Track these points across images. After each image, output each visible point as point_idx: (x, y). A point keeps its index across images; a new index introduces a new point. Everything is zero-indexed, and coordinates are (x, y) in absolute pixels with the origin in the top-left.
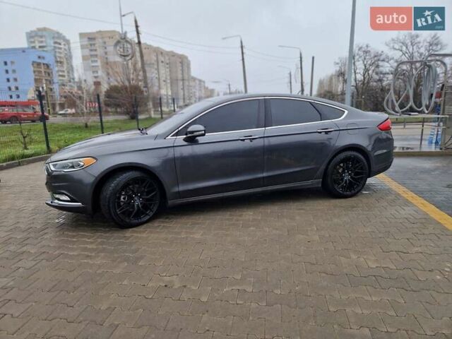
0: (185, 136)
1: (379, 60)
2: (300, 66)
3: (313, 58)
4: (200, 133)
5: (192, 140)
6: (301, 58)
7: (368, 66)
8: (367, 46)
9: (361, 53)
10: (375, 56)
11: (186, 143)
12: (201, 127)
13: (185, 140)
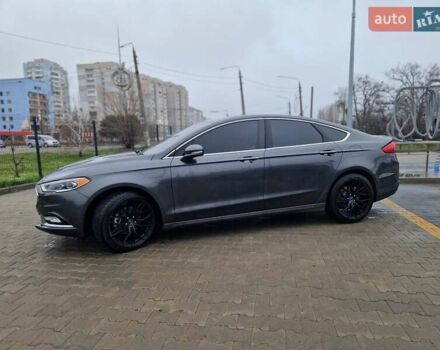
0: (182, 157)
1: (379, 90)
2: (298, 96)
3: (312, 88)
4: (199, 152)
5: (189, 160)
6: (300, 88)
7: (368, 97)
8: (367, 77)
9: (361, 84)
10: (375, 87)
11: (182, 163)
12: (199, 147)
13: (182, 160)
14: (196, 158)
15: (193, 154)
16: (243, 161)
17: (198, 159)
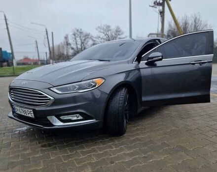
0: (146, 61)
1: (88, 38)
2: (46, 37)
3: (52, 33)
4: (159, 58)
5: (151, 64)
6: (47, 32)
7: (83, 41)
8: (81, 30)
9: (79, 33)
10: (86, 36)
11: (147, 66)
12: (159, 54)
13: (146, 64)
14: (156, 62)
15: (154, 59)
16: (194, 64)
17: (158, 63)
